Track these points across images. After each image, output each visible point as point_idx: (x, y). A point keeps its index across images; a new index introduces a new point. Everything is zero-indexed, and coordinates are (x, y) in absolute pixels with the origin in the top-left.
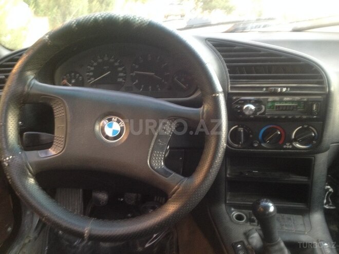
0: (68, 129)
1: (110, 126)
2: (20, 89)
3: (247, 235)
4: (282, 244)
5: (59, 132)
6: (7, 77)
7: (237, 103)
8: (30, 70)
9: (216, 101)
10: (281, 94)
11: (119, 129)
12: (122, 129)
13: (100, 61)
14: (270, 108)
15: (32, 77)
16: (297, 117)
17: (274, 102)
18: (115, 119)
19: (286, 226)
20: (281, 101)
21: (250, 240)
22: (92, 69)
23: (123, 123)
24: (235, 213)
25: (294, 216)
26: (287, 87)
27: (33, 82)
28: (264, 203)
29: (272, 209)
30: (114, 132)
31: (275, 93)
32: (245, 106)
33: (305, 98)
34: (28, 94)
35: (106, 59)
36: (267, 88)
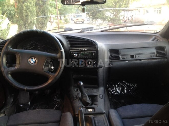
0: (20, 61)
1: (32, 60)
2: (7, 51)
3: (78, 94)
4: (87, 95)
5: (18, 62)
6: (3, 48)
7: (72, 54)
8: (10, 45)
9: (62, 52)
10: (84, 51)
11: (35, 61)
12: (36, 61)
13: (32, 42)
14: (82, 55)
15: (10, 47)
16: (89, 57)
17: (83, 53)
18: (33, 58)
19: (91, 91)
20: (85, 53)
21: (79, 95)
22: (29, 45)
23: (36, 59)
24: (76, 89)
25: (94, 89)
26: (86, 49)
27: (10, 49)
28: (80, 82)
29: (82, 84)
30: (33, 62)
31: (82, 51)
32: (75, 55)
33: (91, 52)
34: (9, 52)
35: (34, 42)
36: (80, 49)
